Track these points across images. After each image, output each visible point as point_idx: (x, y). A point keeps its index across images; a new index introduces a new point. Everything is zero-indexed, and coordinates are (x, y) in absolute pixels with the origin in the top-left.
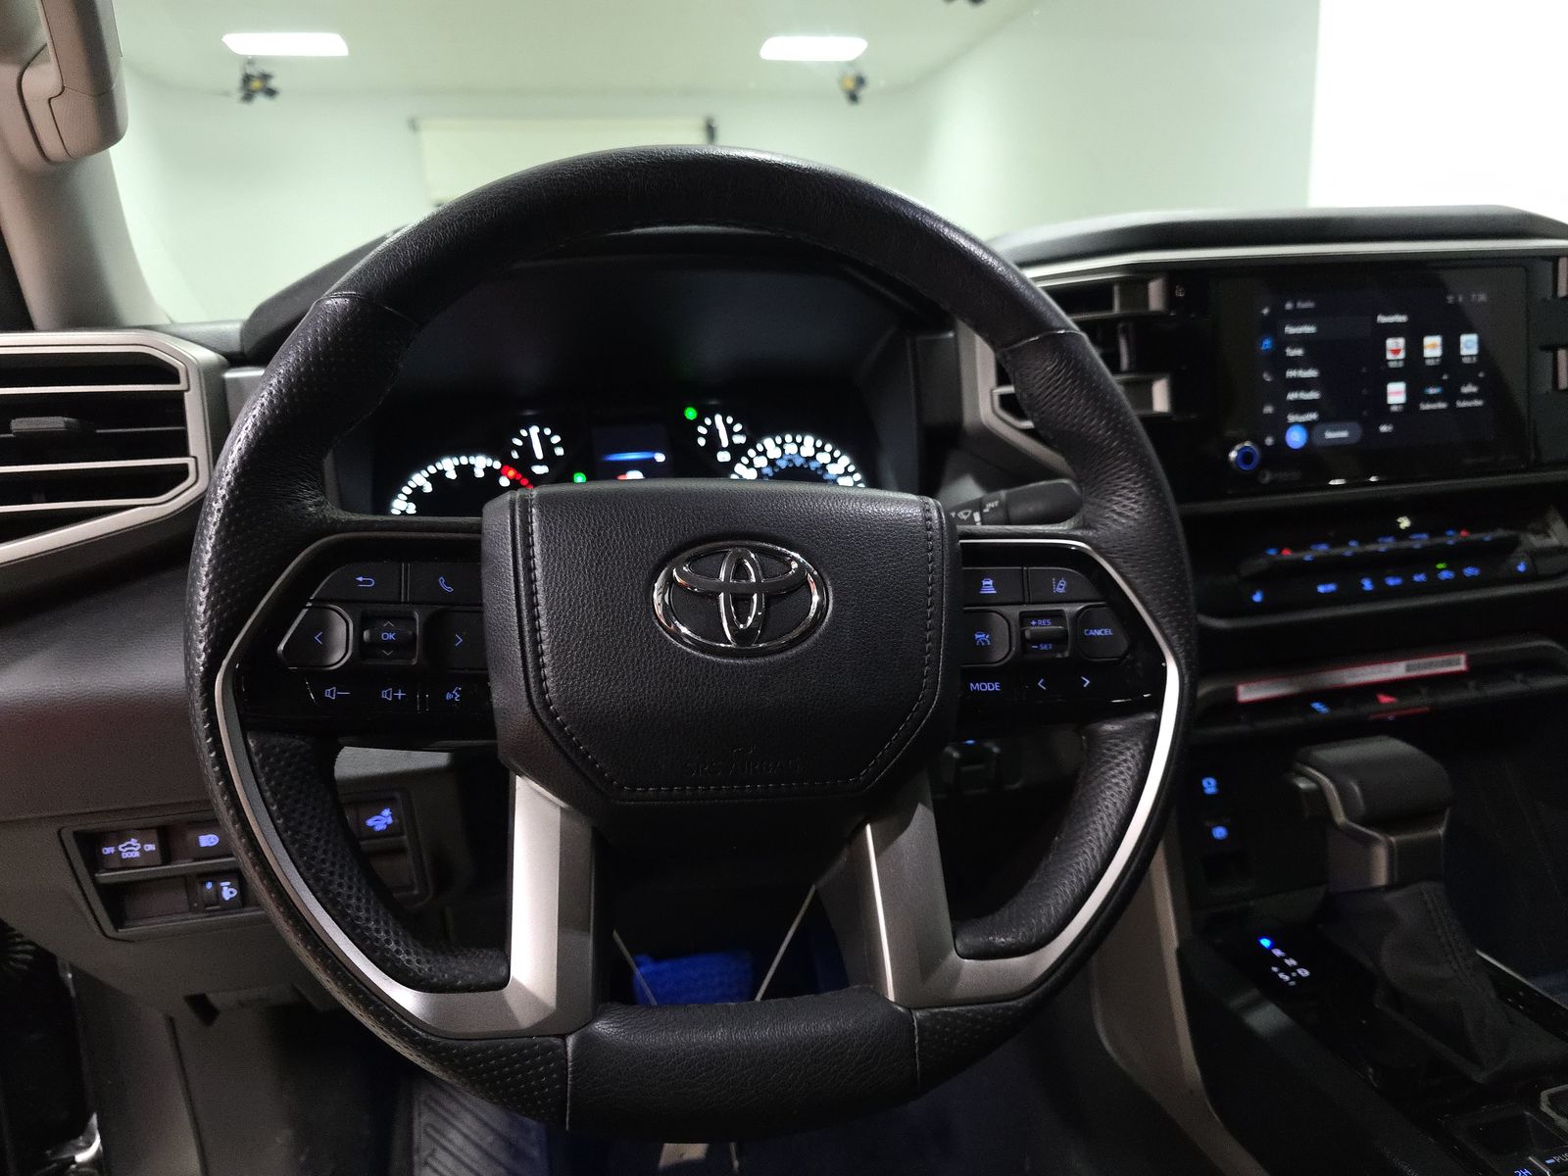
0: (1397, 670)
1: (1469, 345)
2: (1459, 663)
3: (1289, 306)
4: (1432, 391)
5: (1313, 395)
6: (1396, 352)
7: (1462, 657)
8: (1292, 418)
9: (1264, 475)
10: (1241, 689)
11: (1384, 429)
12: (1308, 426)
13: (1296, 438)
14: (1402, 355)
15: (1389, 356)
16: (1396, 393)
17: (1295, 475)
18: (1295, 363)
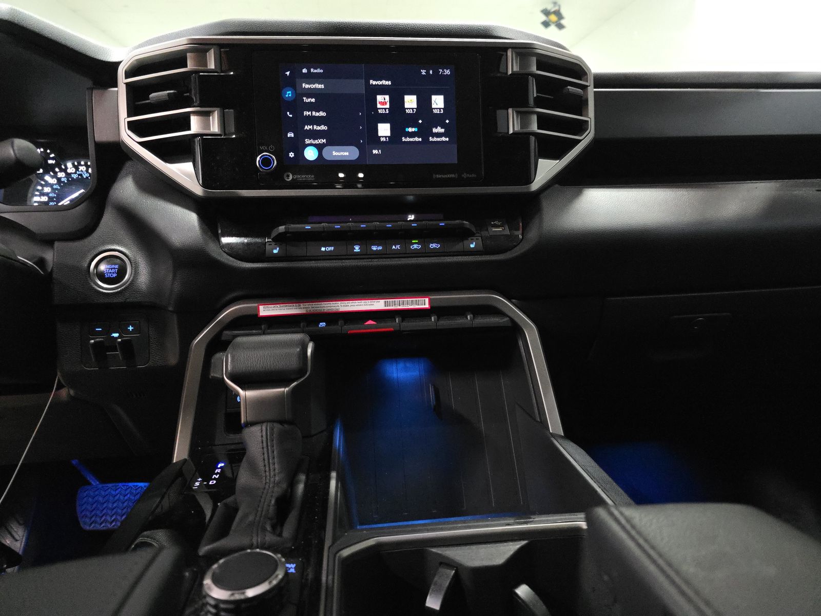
0: (378, 305)
1: (438, 102)
2: (423, 303)
3: (305, 71)
4: (410, 130)
5: (323, 128)
6: (383, 103)
7: (427, 300)
8: (307, 141)
9: (288, 176)
10: (261, 307)
11: (375, 152)
12: (320, 148)
13: (311, 154)
14: (388, 106)
15: (379, 106)
16: (384, 130)
17: (311, 177)
18: (310, 107)
